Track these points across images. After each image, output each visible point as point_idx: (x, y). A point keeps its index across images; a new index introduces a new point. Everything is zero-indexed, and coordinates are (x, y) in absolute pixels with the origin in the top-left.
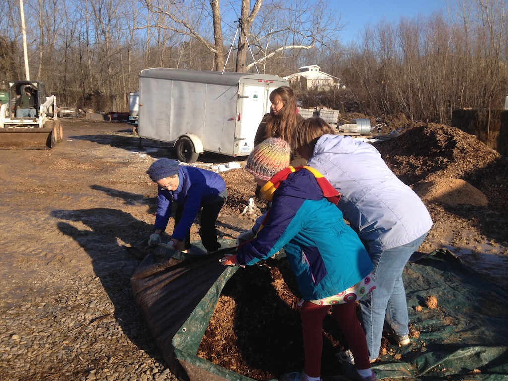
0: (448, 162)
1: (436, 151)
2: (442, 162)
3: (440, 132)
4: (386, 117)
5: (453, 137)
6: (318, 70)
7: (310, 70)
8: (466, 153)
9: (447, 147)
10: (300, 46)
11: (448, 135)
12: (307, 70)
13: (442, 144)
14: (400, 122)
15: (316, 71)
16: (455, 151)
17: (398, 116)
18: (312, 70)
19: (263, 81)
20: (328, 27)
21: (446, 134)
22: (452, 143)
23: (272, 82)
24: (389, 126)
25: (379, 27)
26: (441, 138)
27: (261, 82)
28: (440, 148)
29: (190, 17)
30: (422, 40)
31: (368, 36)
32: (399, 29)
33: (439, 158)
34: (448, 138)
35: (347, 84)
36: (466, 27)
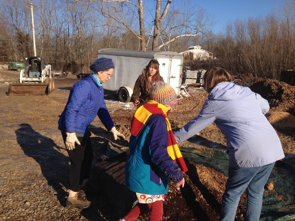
0: (279, 102)
1: (271, 96)
2: (275, 102)
3: (274, 84)
4: (241, 76)
5: (282, 87)
6: (200, 48)
7: (195, 48)
8: (289, 97)
9: (278, 93)
10: (190, 35)
11: (278, 86)
12: (193, 48)
13: (275, 91)
14: (249, 78)
15: (199, 49)
16: (283, 96)
17: (248, 75)
18: (196, 49)
19: (168, 55)
20: (206, 24)
21: (277, 85)
22: (281, 91)
23: (173, 56)
24: (243, 81)
25: (236, 23)
26: (274, 88)
27: (167, 56)
28: (274, 93)
29: (126, 19)
30: (262, 30)
31: (229, 28)
32: (248, 24)
33: (273, 100)
34: (279, 88)
35: (217, 57)
36: (288, 22)
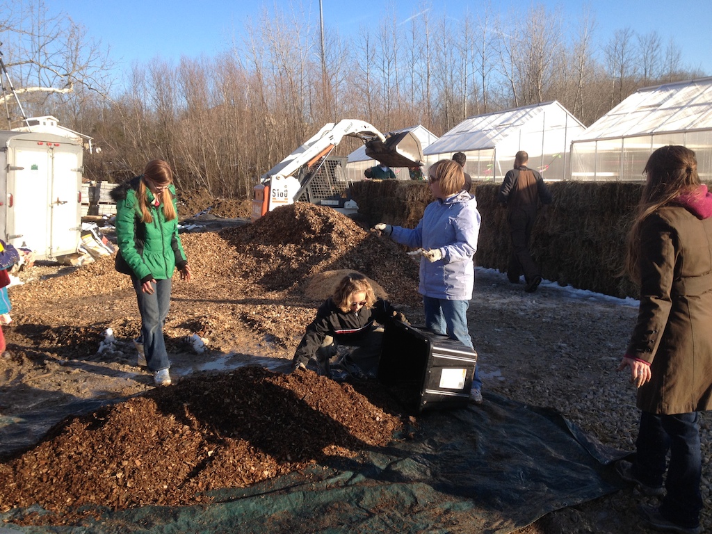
0: (328, 249)
1: (310, 237)
2: (321, 250)
3: (312, 213)
4: (183, 193)
5: (328, 218)
6: (55, 123)
7: (41, 123)
8: (346, 238)
9: (322, 231)
10: (51, 89)
11: (321, 216)
13: (317, 227)
14: (203, 200)
15: (52, 124)
16: (334, 236)
17: (199, 191)
18: (44, 124)
19: (45, 144)
20: (91, 64)
21: (319, 215)
22: (328, 227)
23: (58, 145)
26: (313, 218)
27: (41, 144)
28: (313, 232)
31: (137, 79)
32: (179, 72)
33: (316, 246)
34: (323, 220)
35: (103, 146)
